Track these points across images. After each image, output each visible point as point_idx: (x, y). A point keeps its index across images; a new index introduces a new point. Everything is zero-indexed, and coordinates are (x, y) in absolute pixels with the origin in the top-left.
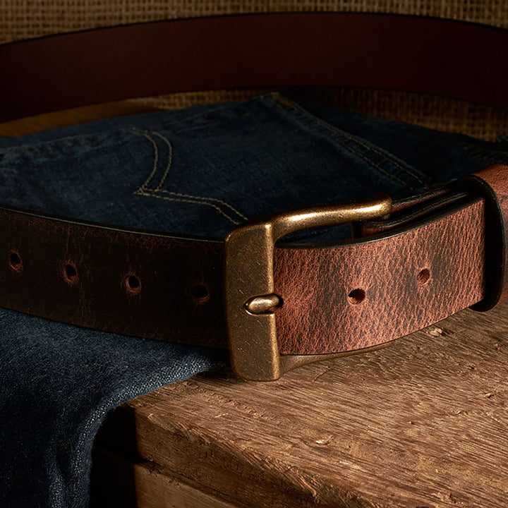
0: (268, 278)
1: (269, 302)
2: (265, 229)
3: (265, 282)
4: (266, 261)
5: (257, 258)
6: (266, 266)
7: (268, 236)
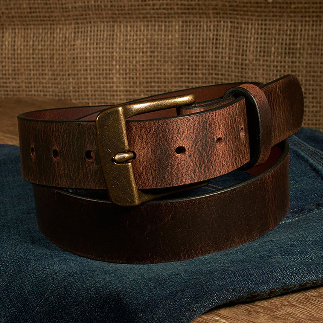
0: (124, 141)
1: (127, 155)
2: (119, 110)
3: (123, 143)
4: (122, 130)
5: (116, 128)
6: (122, 133)
7: (121, 114)
